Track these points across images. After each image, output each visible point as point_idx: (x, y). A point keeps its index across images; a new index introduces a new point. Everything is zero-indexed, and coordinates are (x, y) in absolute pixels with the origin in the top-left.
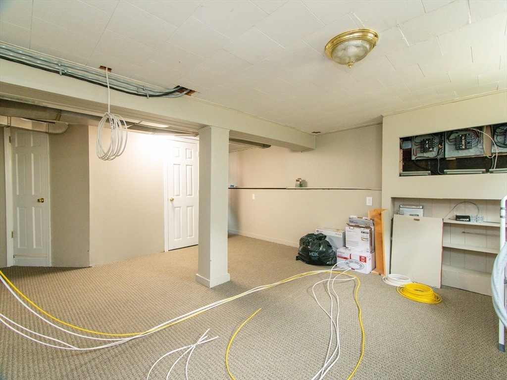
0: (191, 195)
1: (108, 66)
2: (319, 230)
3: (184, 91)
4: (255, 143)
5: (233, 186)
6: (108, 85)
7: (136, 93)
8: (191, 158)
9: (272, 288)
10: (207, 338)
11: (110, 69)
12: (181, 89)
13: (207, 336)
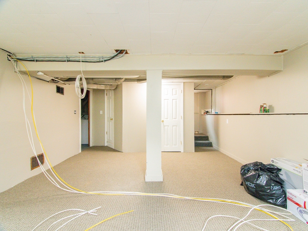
0: (176, 118)
1: (81, 52)
2: (275, 160)
3: (123, 52)
4: (208, 76)
5: (217, 113)
6: (81, 61)
7: (99, 61)
8: (176, 94)
9: (181, 200)
10: (95, 212)
11: (83, 53)
12: (120, 52)
13: (96, 211)
